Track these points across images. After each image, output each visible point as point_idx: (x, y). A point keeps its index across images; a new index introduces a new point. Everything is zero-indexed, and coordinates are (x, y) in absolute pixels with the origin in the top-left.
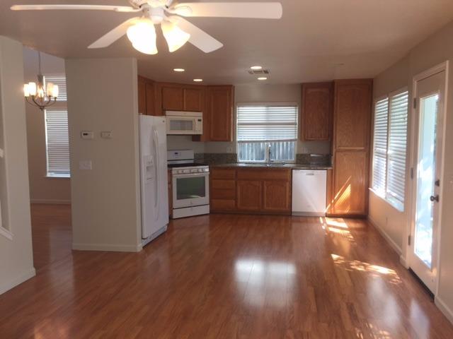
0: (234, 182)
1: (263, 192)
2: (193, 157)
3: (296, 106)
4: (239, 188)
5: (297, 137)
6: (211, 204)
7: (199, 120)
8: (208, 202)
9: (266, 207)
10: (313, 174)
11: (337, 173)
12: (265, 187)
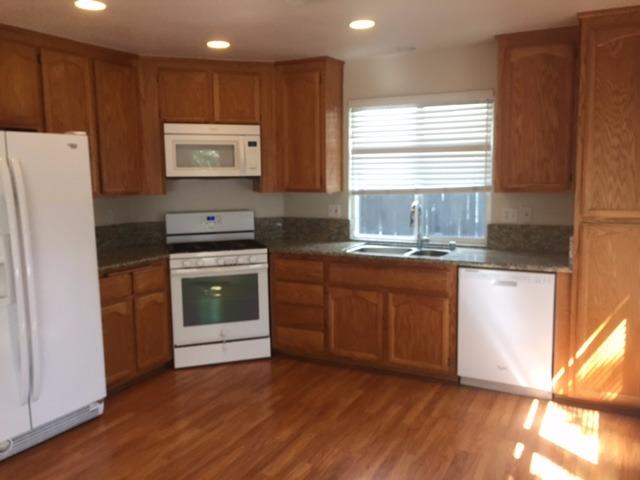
0: (319, 289)
1: (386, 319)
2: (252, 228)
3: (488, 101)
4: (332, 303)
5: (490, 181)
6: (273, 335)
7: (252, 144)
8: (266, 331)
9: (393, 358)
10: (514, 284)
11: (585, 284)
12: (392, 309)
